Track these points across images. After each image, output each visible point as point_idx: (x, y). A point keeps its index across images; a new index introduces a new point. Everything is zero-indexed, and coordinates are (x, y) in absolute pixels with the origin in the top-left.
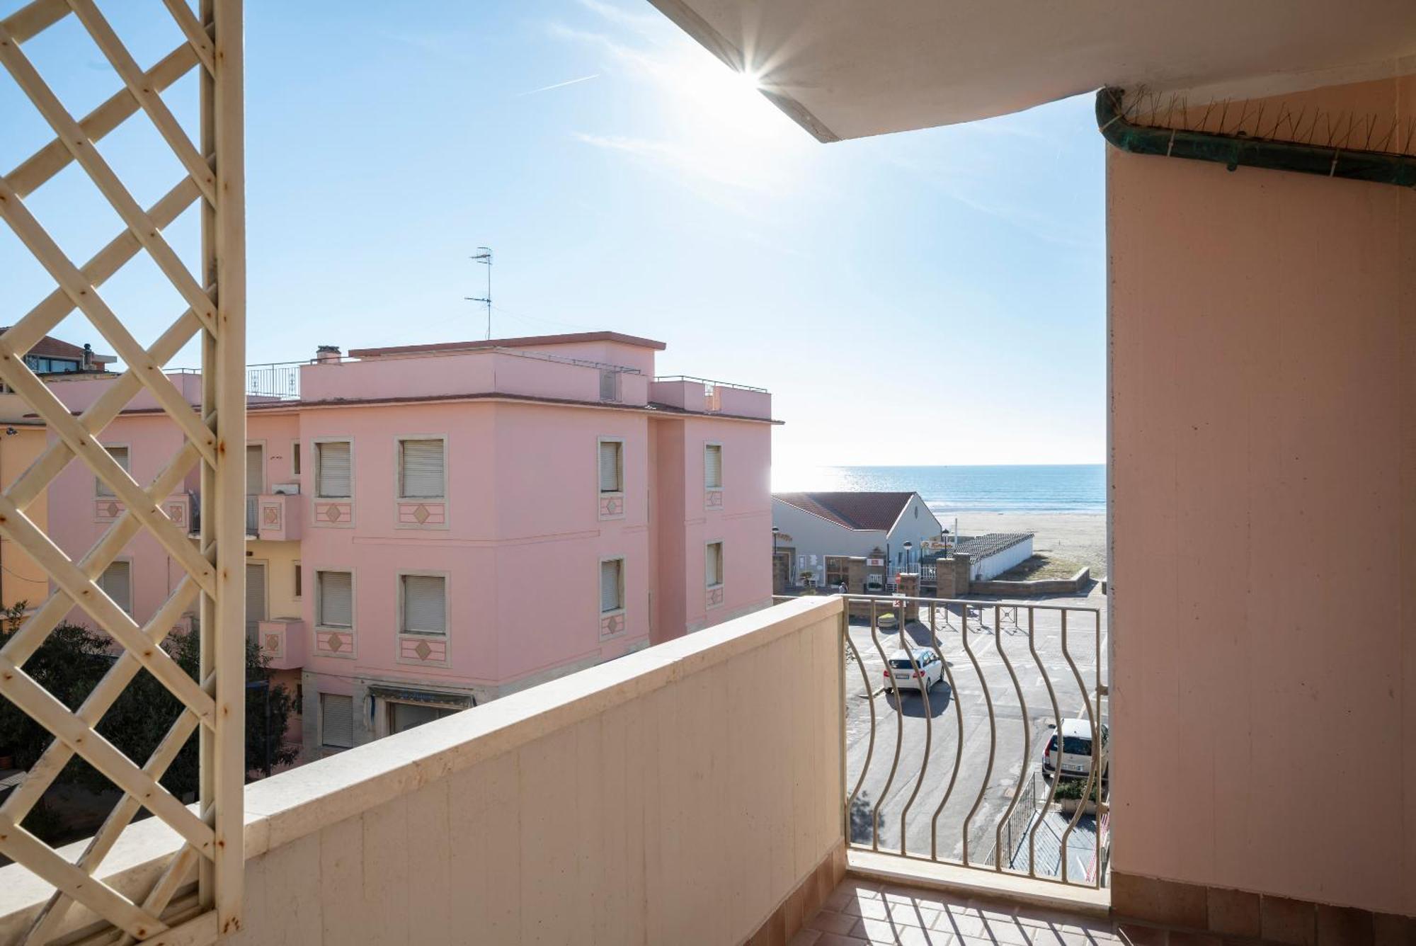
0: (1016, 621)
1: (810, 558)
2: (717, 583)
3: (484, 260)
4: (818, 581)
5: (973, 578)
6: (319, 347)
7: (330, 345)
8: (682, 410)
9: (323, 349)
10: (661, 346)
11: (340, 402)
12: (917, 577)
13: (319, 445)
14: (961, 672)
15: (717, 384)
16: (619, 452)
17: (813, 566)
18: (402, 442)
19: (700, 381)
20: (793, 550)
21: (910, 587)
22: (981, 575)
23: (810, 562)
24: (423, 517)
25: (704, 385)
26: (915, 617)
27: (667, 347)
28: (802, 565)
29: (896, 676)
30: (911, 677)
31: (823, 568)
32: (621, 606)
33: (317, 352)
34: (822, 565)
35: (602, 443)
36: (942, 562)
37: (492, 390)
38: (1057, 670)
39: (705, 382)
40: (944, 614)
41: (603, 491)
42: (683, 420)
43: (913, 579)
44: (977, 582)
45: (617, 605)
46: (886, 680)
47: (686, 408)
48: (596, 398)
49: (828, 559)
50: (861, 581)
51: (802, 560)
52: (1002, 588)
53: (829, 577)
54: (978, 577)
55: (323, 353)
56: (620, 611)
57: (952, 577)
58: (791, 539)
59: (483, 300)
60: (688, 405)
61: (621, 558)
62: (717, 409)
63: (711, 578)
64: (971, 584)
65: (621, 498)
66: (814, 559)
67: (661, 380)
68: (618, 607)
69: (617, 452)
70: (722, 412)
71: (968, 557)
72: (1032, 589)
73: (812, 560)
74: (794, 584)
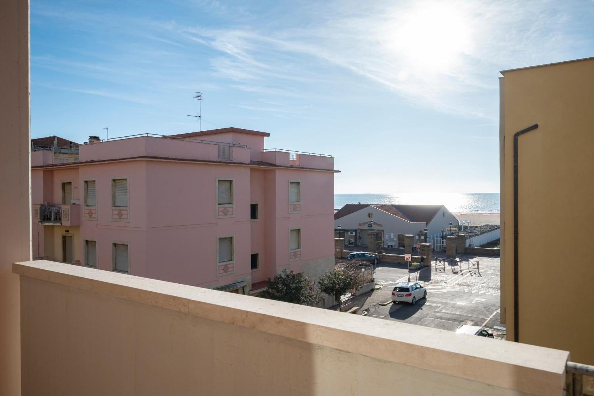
0: (478, 268)
1: (391, 235)
2: (298, 248)
3: (199, 98)
4: (394, 246)
5: (467, 245)
6: (90, 137)
7: (94, 136)
8: (275, 165)
9: (92, 138)
10: (268, 135)
11: (93, 161)
12: (430, 246)
13: (86, 182)
14: (437, 294)
15: (299, 153)
16: (232, 185)
17: (392, 238)
18: (114, 180)
19: (288, 152)
20: (383, 231)
21: (427, 250)
22: (471, 245)
23: (391, 237)
24: (120, 215)
25: (289, 153)
26: (429, 265)
27: (270, 135)
28: (387, 238)
29: (397, 295)
30: (404, 296)
31: (396, 239)
32: (233, 259)
33: (89, 139)
34: (396, 238)
35: (219, 181)
36: (449, 238)
37: (145, 155)
38: (488, 295)
39: (290, 152)
40: (443, 263)
41: (219, 204)
42: (275, 170)
43: (428, 246)
44: (470, 248)
45: (231, 259)
46: (393, 297)
47: (276, 164)
48: (216, 159)
49: (399, 235)
50: (410, 246)
51: (387, 236)
52: (481, 251)
53: (399, 244)
54: (470, 246)
55: (91, 139)
56: (232, 262)
57: (454, 245)
58: (382, 226)
59: (197, 116)
60: (278, 162)
61: (233, 236)
62: (298, 165)
63: (294, 245)
64: (466, 249)
65: (233, 207)
66: (392, 235)
67: (266, 151)
68: (231, 260)
69: (231, 186)
70: (301, 166)
71: (464, 236)
72: (495, 252)
73: (391, 236)
74: (383, 246)
